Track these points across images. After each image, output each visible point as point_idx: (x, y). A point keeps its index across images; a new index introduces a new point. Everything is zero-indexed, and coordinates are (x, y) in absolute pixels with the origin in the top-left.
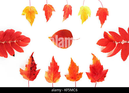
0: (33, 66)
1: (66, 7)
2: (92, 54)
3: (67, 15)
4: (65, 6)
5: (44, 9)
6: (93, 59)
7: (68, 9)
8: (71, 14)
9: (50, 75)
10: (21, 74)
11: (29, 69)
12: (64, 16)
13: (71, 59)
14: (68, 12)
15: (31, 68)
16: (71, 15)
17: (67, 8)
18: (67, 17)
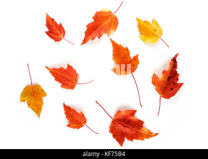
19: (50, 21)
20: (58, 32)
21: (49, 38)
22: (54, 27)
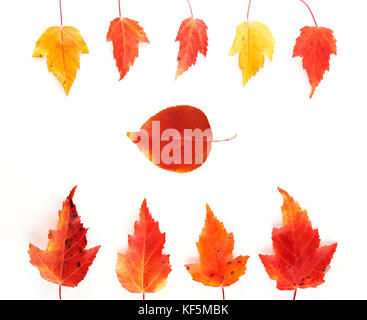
0: (75, 236)
1: (188, 28)
2: (281, 191)
3: (190, 53)
4: (184, 23)
5: (111, 36)
6: (285, 207)
7: (195, 34)
8: (206, 50)
9: (133, 264)
10: (32, 262)
11: (61, 245)
12: (179, 59)
13: (208, 208)
14: (193, 43)
15: (66, 242)
16: (205, 54)
17: (191, 31)
18: (192, 61)
19: (183, 62)
20: (190, 35)
21: (209, 42)
22: (187, 47)
